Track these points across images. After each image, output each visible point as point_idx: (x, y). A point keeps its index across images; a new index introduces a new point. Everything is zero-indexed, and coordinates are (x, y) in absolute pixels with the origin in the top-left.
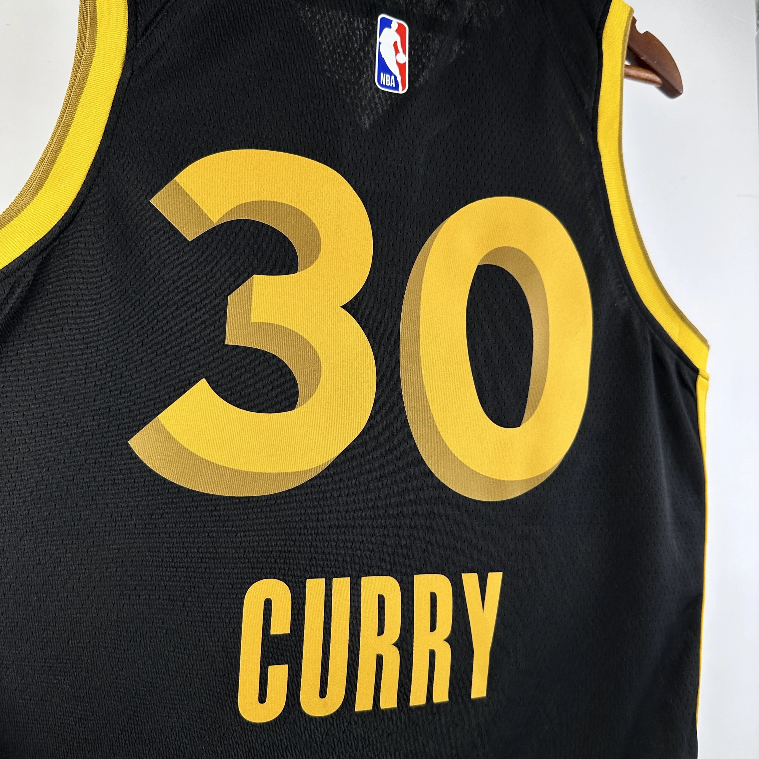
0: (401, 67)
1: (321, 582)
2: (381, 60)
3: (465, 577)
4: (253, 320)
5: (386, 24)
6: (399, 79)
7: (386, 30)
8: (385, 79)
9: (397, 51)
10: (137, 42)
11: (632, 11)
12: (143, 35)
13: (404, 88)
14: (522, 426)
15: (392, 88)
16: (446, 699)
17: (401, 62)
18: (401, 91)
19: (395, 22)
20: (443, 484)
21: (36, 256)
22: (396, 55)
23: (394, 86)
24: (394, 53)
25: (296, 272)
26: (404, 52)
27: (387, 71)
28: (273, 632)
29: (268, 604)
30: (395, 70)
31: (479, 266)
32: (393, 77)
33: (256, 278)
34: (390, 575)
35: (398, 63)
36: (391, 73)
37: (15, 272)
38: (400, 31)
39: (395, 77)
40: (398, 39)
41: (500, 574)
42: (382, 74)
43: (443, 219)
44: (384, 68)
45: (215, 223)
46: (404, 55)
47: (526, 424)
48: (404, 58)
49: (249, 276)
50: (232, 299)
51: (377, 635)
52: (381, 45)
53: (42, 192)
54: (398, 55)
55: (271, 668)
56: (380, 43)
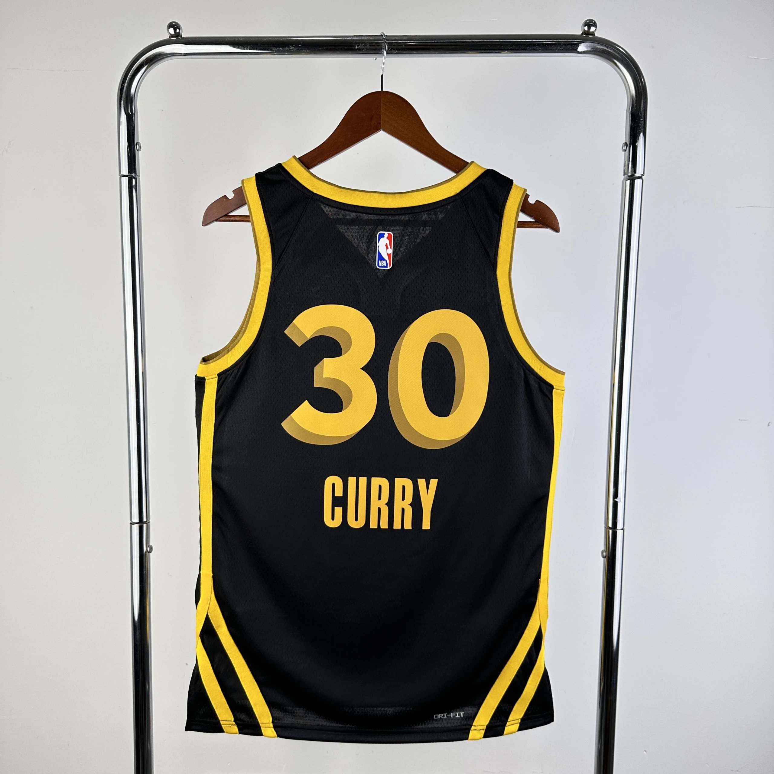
0: (389, 255)
1: (354, 479)
2: (379, 254)
3: (419, 480)
4: (324, 377)
5: (382, 236)
6: (388, 262)
7: (382, 239)
8: (381, 263)
9: (387, 248)
10: (276, 265)
11: (525, 190)
12: (278, 263)
13: (390, 266)
14: (449, 416)
15: (385, 267)
16: (410, 527)
17: (389, 253)
18: (389, 268)
19: (386, 234)
20: (408, 442)
21: (246, 356)
22: (387, 250)
23: (386, 266)
24: (386, 249)
25: (341, 355)
26: (391, 248)
27: (383, 259)
28: (336, 495)
29: (334, 485)
30: (386, 257)
31: (429, 344)
32: (385, 261)
33: (325, 360)
34: (384, 477)
35: (388, 254)
36: (384, 260)
37: (239, 363)
38: (389, 238)
39: (386, 261)
40: (388, 242)
41: (437, 480)
42: (380, 261)
43: (411, 323)
44: (381, 258)
45: (309, 338)
46: (390, 249)
47: (451, 415)
48: (390, 251)
49: (323, 358)
50: (316, 369)
51: (378, 499)
52: (379, 247)
53: (246, 332)
54: (388, 250)
55: (335, 508)
56: (379, 246)
